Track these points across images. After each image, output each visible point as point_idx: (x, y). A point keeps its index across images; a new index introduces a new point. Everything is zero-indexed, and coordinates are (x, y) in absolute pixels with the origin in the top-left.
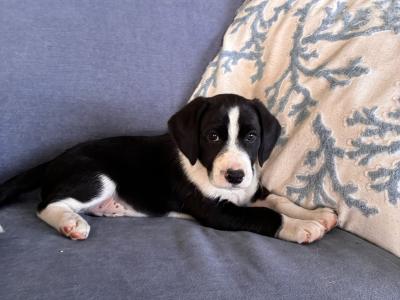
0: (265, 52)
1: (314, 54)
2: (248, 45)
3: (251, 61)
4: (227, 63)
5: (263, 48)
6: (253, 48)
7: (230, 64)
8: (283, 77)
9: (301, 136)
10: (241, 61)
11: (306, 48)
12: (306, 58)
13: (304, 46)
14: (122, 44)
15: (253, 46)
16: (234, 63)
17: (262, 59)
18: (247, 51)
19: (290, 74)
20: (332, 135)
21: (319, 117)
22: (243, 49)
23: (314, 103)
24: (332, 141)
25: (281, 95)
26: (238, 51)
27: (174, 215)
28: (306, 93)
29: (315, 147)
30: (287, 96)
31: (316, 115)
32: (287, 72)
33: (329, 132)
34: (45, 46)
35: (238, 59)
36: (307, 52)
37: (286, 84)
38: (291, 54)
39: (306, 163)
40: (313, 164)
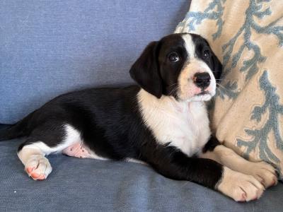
0: (225, 12)
1: (267, 12)
2: (211, 6)
3: (213, 21)
4: (192, 22)
5: (224, 8)
6: (215, 9)
7: (194, 24)
8: (238, 35)
9: (248, 91)
10: (204, 21)
11: (260, 7)
12: (260, 15)
13: (259, 5)
14: (104, 11)
15: (216, 7)
16: (198, 23)
17: (223, 17)
18: (210, 12)
19: (244, 32)
20: (277, 92)
21: (265, 73)
22: (207, 10)
23: (262, 60)
24: (276, 97)
25: (235, 51)
26: (203, 12)
27: (131, 160)
28: (257, 49)
29: (261, 103)
30: (240, 52)
31: (263, 71)
32: (241, 30)
33: (274, 89)
34: (42, 15)
35: (202, 19)
36: (261, 10)
37: (240, 41)
38: (246, 13)
39: (252, 118)
40: (259, 120)
